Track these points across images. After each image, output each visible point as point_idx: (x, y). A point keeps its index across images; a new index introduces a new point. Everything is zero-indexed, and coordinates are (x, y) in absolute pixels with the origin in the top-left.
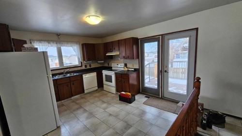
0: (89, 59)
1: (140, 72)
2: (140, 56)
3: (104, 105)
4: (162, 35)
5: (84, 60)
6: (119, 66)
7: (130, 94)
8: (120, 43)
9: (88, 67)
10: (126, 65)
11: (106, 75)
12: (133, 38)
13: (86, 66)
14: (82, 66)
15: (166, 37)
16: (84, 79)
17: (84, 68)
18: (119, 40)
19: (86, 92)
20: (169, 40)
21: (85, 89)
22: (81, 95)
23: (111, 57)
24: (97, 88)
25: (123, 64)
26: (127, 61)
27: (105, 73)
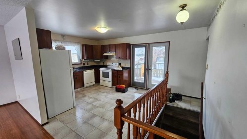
0: (88, 58)
1: (131, 70)
2: (131, 57)
3: (105, 94)
4: (148, 43)
5: (83, 58)
6: (114, 65)
7: (124, 85)
8: (116, 46)
9: (86, 65)
10: (120, 64)
11: (103, 72)
12: (127, 43)
13: (84, 64)
14: (81, 64)
15: (151, 45)
16: (85, 75)
17: (82, 65)
18: (115, 44)
19: (86, 85)
20: (152, 47)
21: (85, 83)
22: (82, 88)
23: (107, 57)
24: (94, 83)
25: (118, 64)
26: (121, 61)
27: (102, 70)
